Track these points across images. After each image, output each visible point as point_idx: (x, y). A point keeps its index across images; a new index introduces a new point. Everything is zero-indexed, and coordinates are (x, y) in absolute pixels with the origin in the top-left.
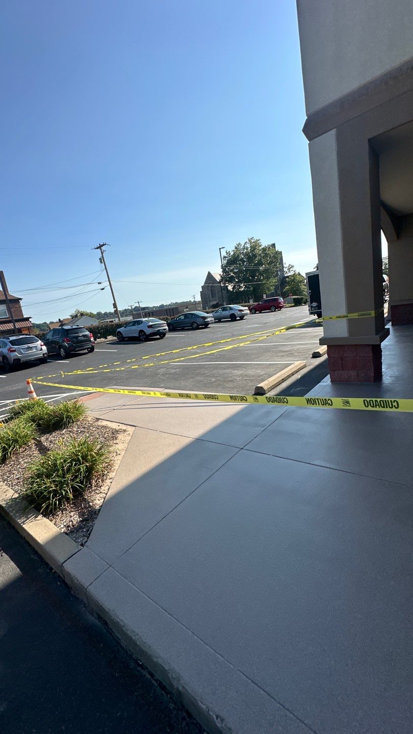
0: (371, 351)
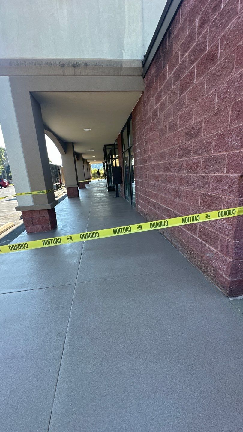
0: (47, 213)
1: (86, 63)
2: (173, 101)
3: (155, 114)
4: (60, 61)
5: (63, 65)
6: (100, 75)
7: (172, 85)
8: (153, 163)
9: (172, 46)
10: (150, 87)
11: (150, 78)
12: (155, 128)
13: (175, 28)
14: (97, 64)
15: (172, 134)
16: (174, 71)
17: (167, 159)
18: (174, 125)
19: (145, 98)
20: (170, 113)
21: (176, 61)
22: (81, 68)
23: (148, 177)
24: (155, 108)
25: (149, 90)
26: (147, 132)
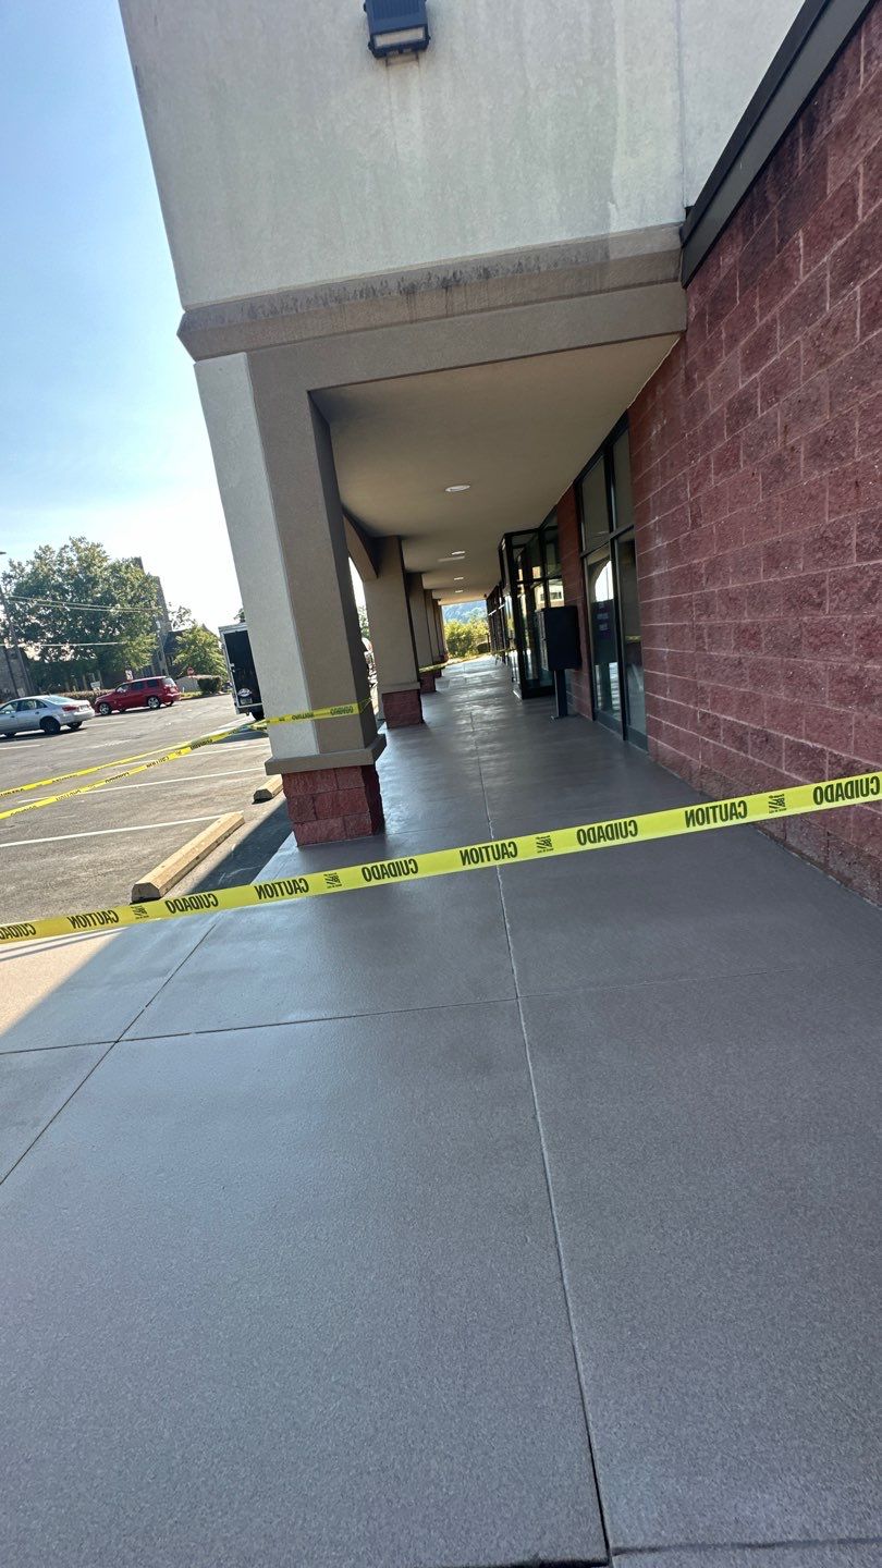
0: (360, 777)
1: (485, 270)
2: (829, 359)
3: (741, 409)
4: (401, 276)
5: (410, 288)
6: (531, 302)
7: (825, 302)
8: (732, 585)
9: (825, 162)
10: (717, 317)
11: (715, 282)
12: (742, 457)
13: (834, 103)
14: (520, 264)
15: (825, 473)
16: (834, 249)
17: (801, 566)
18: (837, 441)
19: (695, 355)
20: (813, 399)
21: (842, 216)
22: (468, 288)
23: (705, 635)
24: (741, 387)
25: (710, 323)
26: (700, 477)
